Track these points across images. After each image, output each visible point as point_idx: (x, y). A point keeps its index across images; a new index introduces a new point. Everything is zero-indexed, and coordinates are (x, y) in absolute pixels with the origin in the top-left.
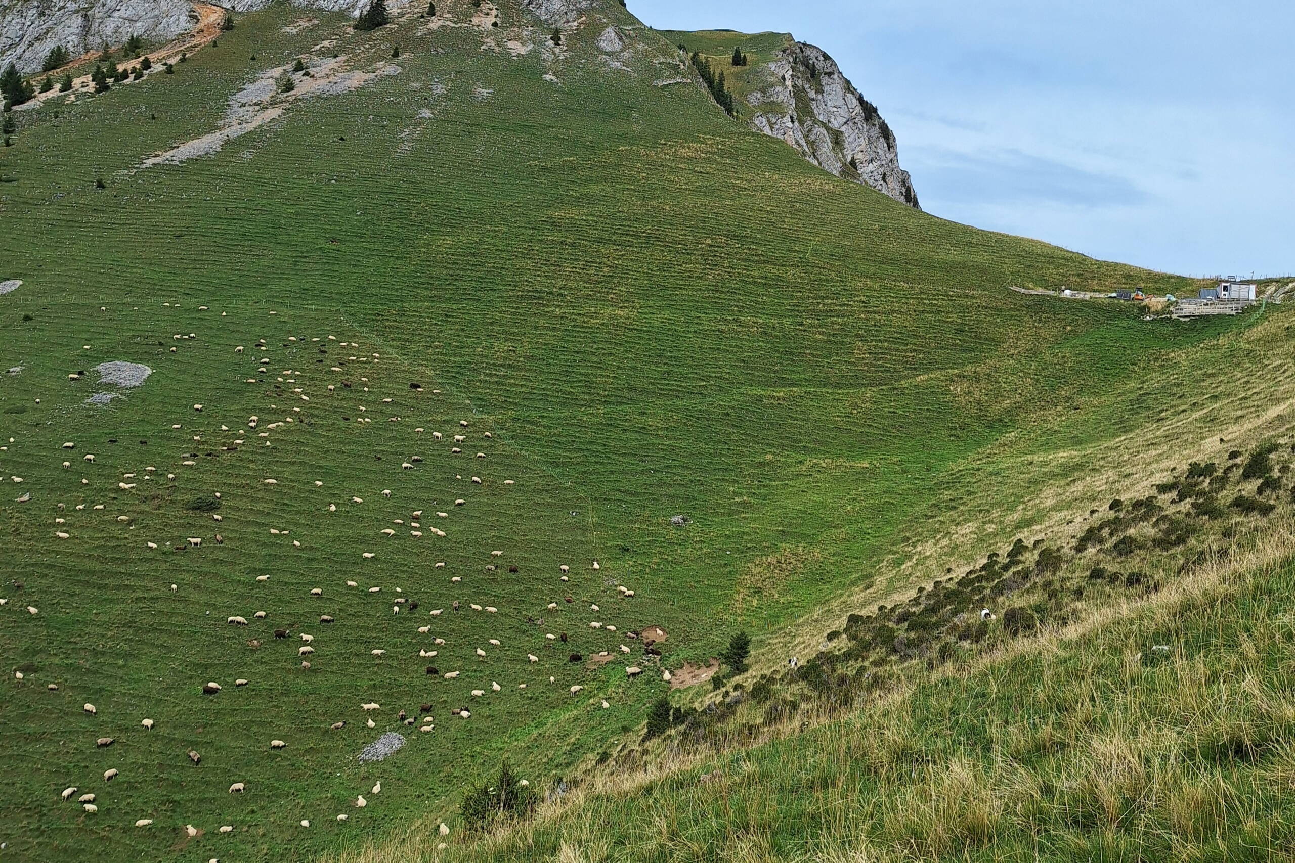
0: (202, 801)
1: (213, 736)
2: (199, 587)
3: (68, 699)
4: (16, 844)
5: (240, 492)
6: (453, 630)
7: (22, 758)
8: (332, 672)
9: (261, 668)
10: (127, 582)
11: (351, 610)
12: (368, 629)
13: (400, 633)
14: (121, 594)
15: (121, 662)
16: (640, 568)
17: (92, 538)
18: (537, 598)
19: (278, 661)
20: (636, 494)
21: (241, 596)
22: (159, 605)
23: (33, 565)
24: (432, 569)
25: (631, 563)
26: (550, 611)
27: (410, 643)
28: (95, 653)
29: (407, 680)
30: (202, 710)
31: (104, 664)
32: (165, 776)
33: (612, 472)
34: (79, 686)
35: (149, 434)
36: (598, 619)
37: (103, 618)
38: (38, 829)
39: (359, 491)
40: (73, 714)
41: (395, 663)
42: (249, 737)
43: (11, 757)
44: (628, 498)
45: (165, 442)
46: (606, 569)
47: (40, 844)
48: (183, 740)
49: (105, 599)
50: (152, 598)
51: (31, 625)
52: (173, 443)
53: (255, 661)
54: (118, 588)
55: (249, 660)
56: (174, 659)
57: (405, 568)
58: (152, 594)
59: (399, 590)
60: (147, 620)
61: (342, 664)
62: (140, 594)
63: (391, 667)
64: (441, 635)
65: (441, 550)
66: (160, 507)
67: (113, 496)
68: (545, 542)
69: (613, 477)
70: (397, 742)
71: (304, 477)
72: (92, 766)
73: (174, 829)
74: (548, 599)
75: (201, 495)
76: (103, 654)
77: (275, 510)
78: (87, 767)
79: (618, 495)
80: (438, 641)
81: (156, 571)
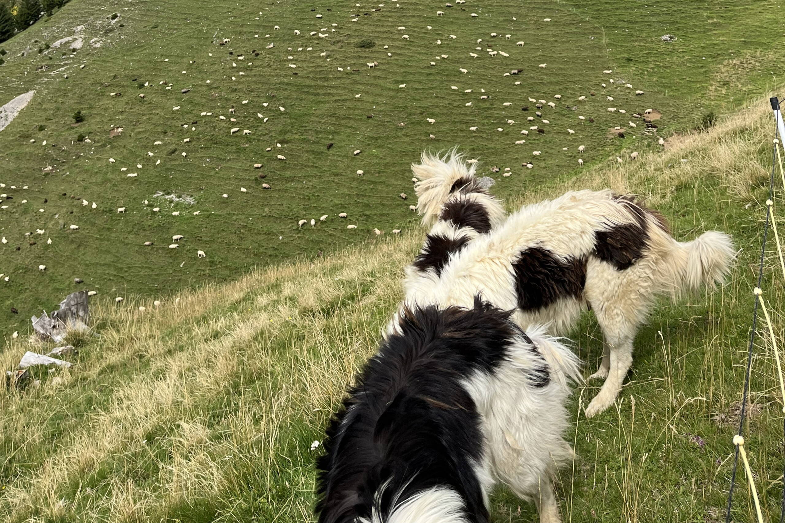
0: (382, 215)
1: (384, 178)
2: (368, 92)
3: (305, 158)
4: (287, 237)
5: (384, 35)
6: (519, 115)
7: (285, 191)
8: (448, 141)
9: (407, 139)
10: (329, 91)
11: (456, 104)
12: (466, 115)
13: (487, 117)
14: (327, 98)
15: (331, 137)
16: (641, 71)
17: (308, 67)
18: (571, 94)
19: (416, 135)
20: (636, 22)
21: (392, 97)
22: (348, 104)
23: (279, 84)
24: (502, 77)
25: (634, 68)
26: (580, 102)
27: (493, 123)
28: (317, 132)
29: (493, 146)
30: (376, 163)
31: (321, 138)
32: (360, 201)
33: (617, 9)
34: (310, 151)
35: (332, 4)
36: (613, 106)
37: (318, 112)
38: (297, 229)
39: (454, 31)
40: (309, 166)
41: (484, 135)
42: (404, 179)
43: (279, 190)
44: (630, 26)
45: (340, 8)
46: (617, 73)
47: (299, 237)
48: (368, 181)
49: (319, 101)
50: (343, 100)
51: (282, 117)
52: (346, 9)
53: (403, 135)
54: (324, 95)
55: (400, 134)
56: (359, 135)
57: (486, 77)
58: (343, 97)
59: (483, 91)
60: (341, 112)
61: (453, 136)
62: (336, 98)
63: (482, 137)
64: (511, 118)
65: (506, 65)
66: (342, 47)
67: (316, 42)
68: (574, 58)
69: (618, 12)
70: (489, 182)
71: (420, 24)
72: (321, 195)
73: (368, 231)
74: (578, 94)
75: (363, 39)
76: (321, 132)
77: (405, 45)
78: (318, 196)
79: (622, 24)
80: (510, 121)
81: (343, 84)
